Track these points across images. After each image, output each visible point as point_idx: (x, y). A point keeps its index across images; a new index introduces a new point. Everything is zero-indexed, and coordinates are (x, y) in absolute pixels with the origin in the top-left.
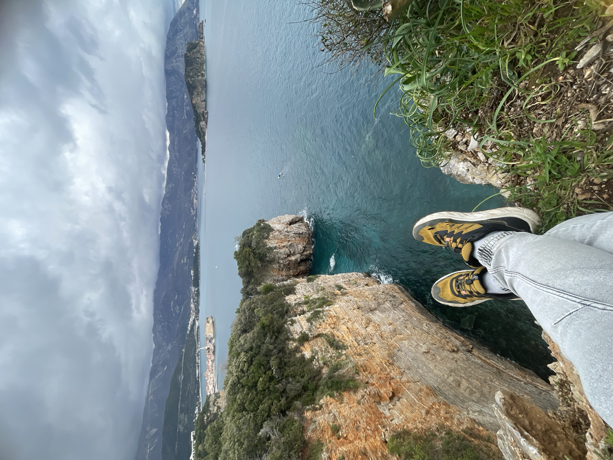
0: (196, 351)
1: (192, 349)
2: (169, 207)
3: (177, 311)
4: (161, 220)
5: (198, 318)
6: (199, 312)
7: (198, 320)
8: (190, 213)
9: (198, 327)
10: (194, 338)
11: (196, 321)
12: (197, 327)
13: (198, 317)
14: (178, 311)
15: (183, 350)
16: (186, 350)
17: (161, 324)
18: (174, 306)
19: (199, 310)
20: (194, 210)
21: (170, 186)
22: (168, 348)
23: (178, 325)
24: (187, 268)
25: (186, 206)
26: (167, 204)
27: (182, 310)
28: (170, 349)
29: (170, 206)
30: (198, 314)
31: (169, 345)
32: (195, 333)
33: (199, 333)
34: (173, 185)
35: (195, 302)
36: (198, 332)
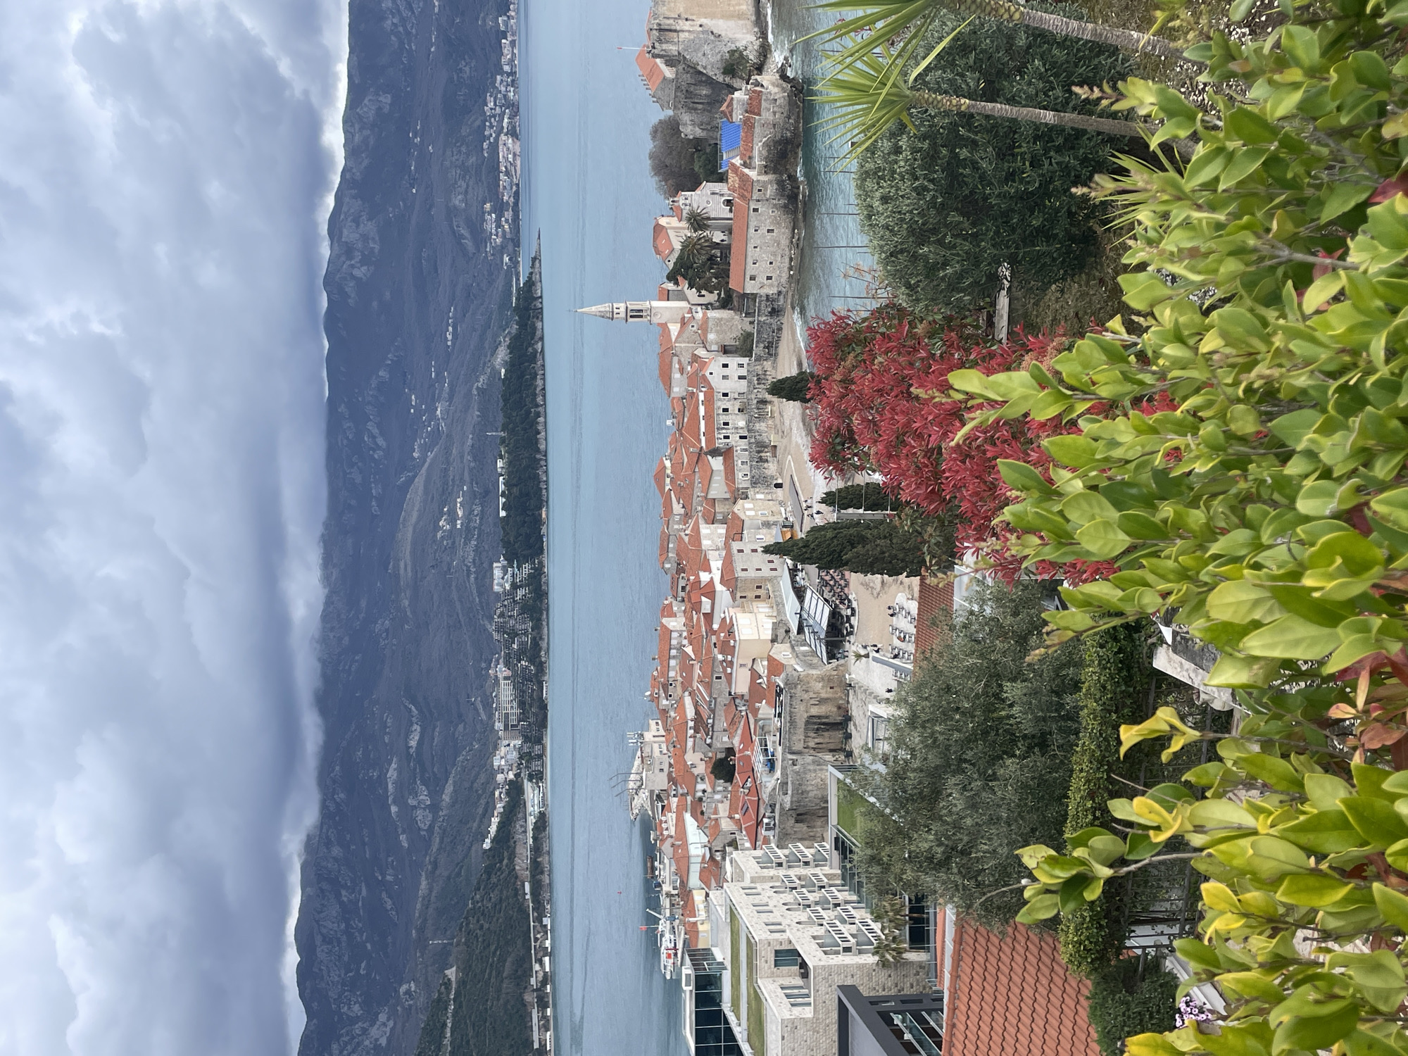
0: (528, 972)
1: (502, 960)
2: (365, 238)
3: (419, 814)
4: (333, 322)
5: (535, 765)
6: (542, 723)
7: (538, 777)
8: (480, 237)
9: (542, 821)
10: (518, 892)
11: (528, 786)
12: (531, 820)
13: (540, 757)
14: (423, 818)
15: (451, 973)
16: (466, 969)
17: (338, 895)
18: (405, 788)
19: (543, 707)
20: (499, 209)
21: (368, 109)
22: (374, 1032)
23: (424, 884)
24: (468, 553)
25: (457, 201)
26: (357, 221)
27: (446, 798)
28: (383, 1041)
29: (369, 227)
30: (539, 740)
31: (382, 1017)
32: (522, 863)
33: (544, 859)
34: (386, 99)
35: (520, 654)
36: (537, 849)
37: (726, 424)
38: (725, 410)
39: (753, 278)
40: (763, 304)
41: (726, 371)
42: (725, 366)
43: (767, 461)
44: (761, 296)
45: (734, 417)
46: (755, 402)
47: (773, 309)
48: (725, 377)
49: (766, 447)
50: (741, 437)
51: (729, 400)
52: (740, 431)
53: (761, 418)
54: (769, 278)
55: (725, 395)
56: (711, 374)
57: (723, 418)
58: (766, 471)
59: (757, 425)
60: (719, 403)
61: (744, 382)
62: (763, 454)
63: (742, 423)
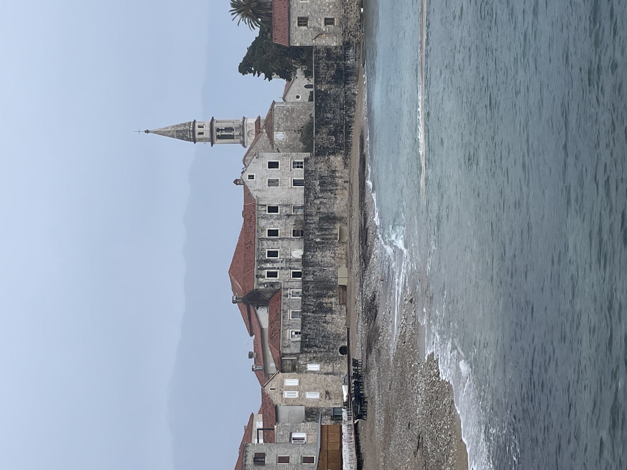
37: (275, 254)
38: (274, 233)
39: (303, 21)
40: (322, 64)
41: (274, 174)
42: (273, 165)
43: (331, 311)
44: (318, 52)
45: (285, 243)
46: (316, 219)
47: (339, 71)
48: (272, 183)
49: (331, 288)
50: (295, 275)
51: (279, 218)
52: (295, 265)
53: (325, 244)
54: (328, 22)
55: (273, 209)
56: (251, 177)
57: (268, 246)
58: (329, 327)
59: (319, 254)
60: (263, 223)
61: (301, 190)
62: (326, 300)
63: (297, 253)
